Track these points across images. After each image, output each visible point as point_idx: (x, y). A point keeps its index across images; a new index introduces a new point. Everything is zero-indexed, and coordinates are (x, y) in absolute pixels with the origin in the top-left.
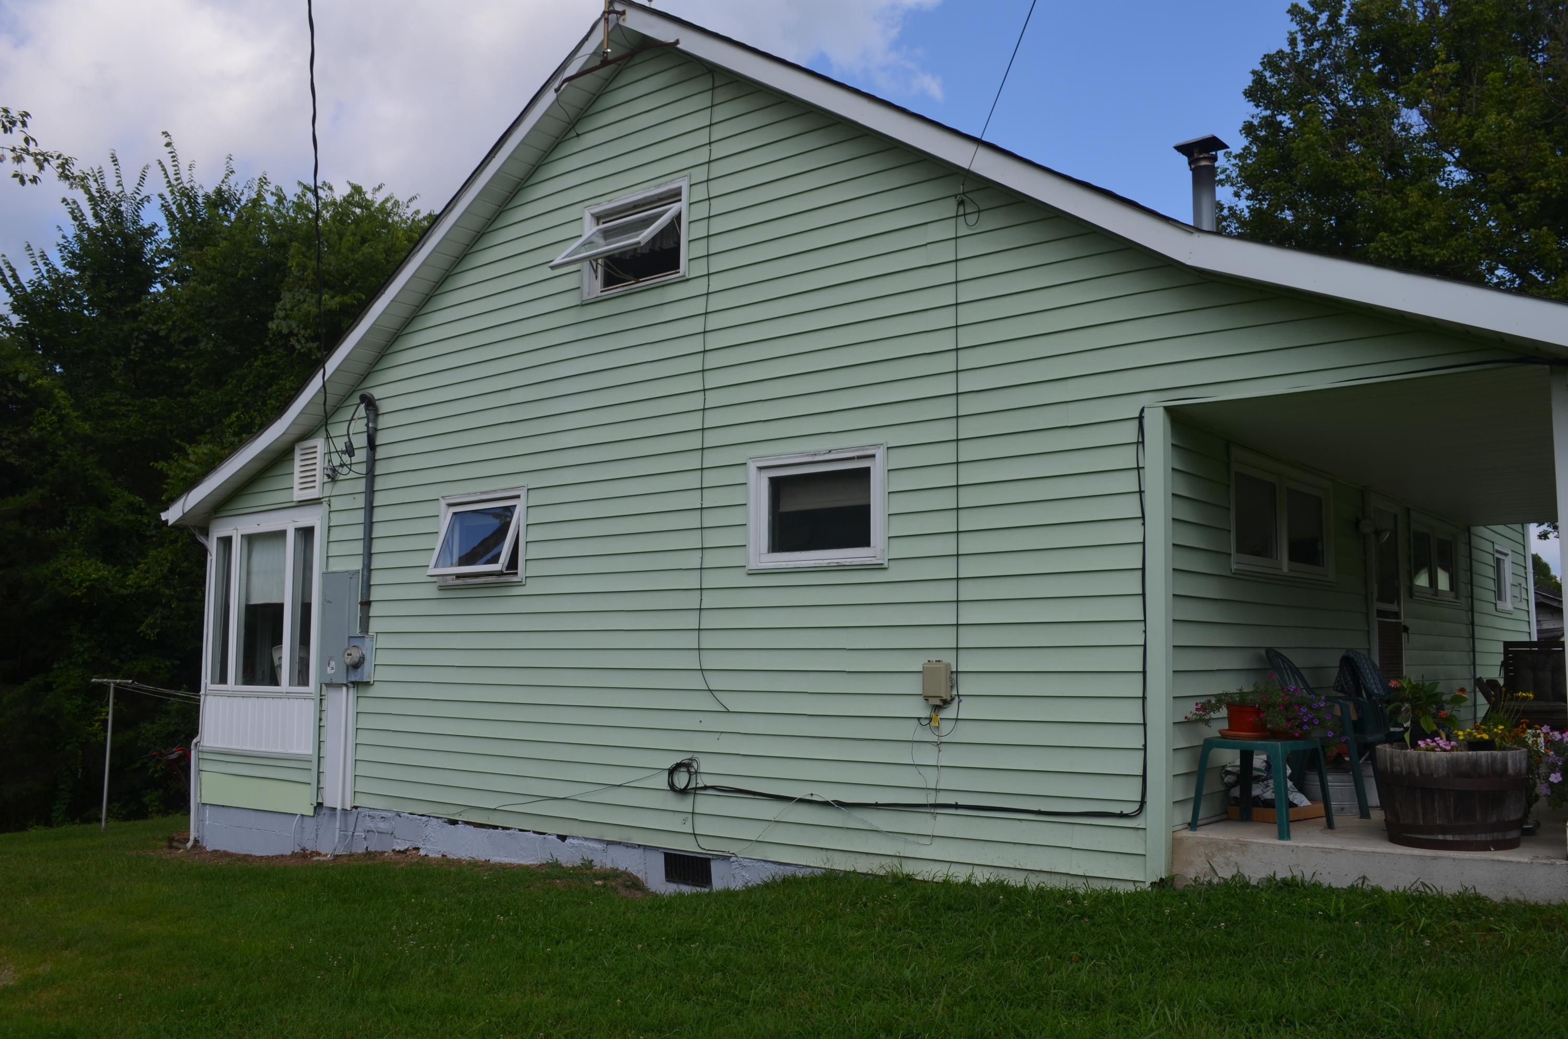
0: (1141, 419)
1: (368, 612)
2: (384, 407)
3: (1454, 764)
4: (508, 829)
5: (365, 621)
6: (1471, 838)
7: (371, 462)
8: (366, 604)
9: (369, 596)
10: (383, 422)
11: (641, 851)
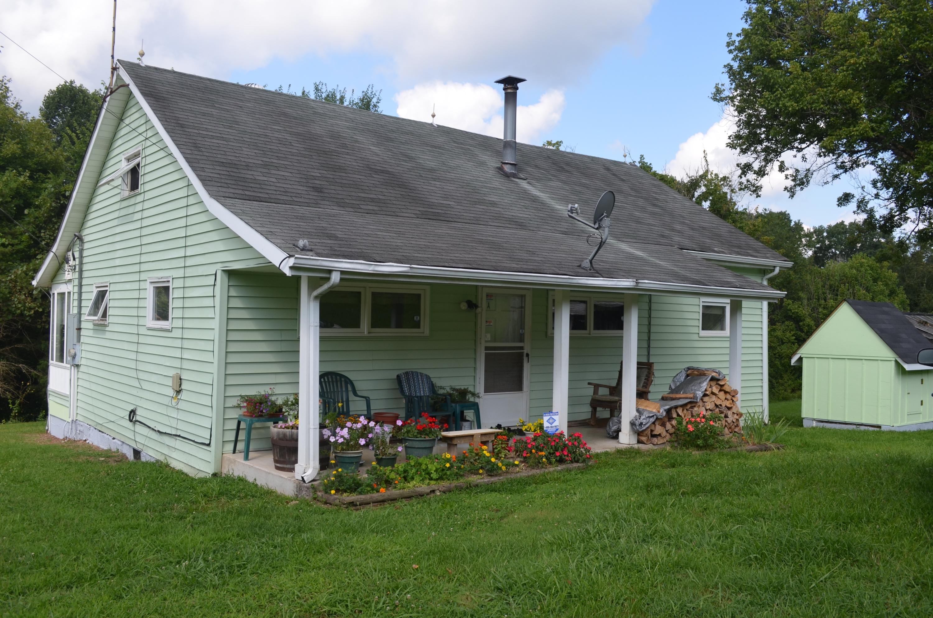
0: (216, 274)
1: (80, 333)
2: (86, 239)
3: (278, 433)
4: (103, 432)
5: (79, 336)
6: (285, 466)
7: (81, 263)
8: (79, 329)
9: (80, 326)
10: (86, 246)
11: (128, 447)
